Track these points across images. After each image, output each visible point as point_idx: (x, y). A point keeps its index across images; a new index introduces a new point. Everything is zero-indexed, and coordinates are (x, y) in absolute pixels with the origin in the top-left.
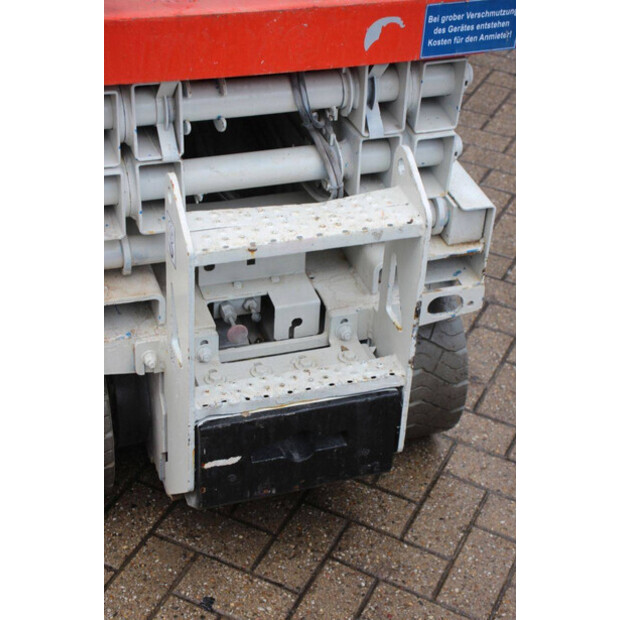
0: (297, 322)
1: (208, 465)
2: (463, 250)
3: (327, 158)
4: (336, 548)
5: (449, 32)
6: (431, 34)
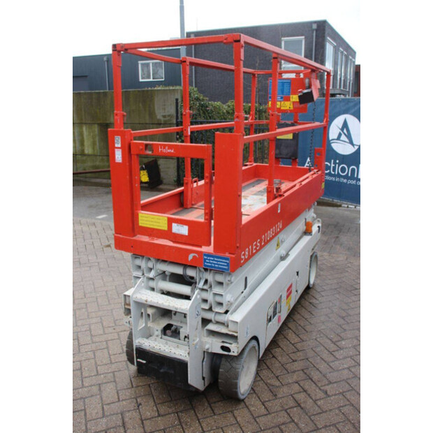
0: (186, 337)
1: (138, 360)
2: (230, 333)
3: (192, 290)
4: (181, 412)
5: (210, 262)
6: (205, 261)
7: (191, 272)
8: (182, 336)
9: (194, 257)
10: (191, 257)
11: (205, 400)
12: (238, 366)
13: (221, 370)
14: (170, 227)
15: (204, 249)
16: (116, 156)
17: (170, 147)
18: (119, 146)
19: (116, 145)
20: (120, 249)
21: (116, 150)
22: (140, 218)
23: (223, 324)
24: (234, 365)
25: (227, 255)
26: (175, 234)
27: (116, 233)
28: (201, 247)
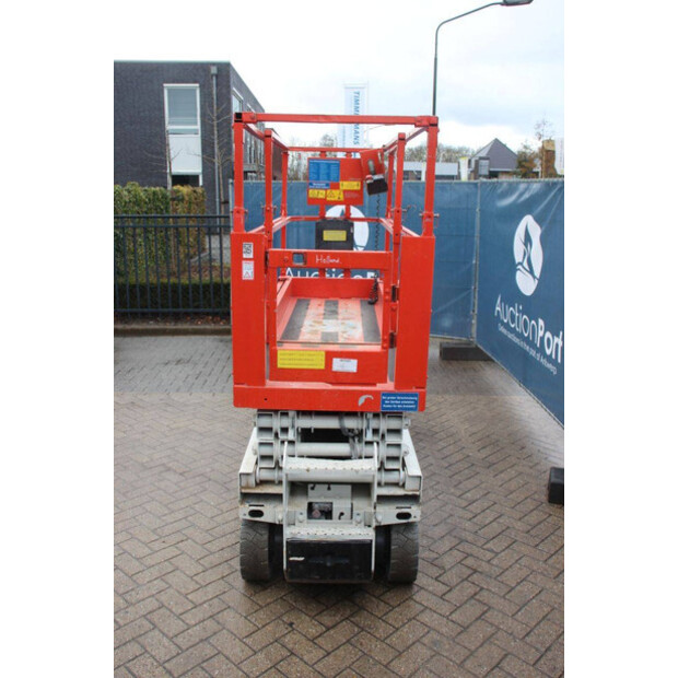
0: (342, 514)
1: (291, 559)
2: (410, 493)
3: (353, 447)
4: (352, 615)
5: (390, 404)
6: (383, 403)
7: (350, 423)
8: (336, 514)
9: (367, 400)
10: (361, 401)
11: (367, 595)
12: (415, 536)
13: (393, 547)
14: (329, 363)
15: (379, 387)
16: (244, 272)
17: (334, 256)
18: (251, 256)
19: (245, 256)
20: (243, 406)
21: (244, 262)
22: (279, 356)
23: (396, 484)
24: (410, 536)
25: (414, 390)
26: (336, 372)
27: (235, 383)
28: (374, 385)
